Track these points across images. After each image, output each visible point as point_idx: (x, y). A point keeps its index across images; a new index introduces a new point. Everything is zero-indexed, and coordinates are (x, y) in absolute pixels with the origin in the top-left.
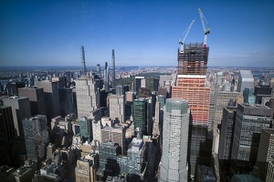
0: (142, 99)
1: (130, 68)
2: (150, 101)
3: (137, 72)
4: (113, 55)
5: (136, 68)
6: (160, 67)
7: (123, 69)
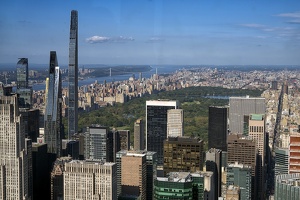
0: (180, 177)
1: (121, 72)
2: (207, 185)
3: (146, 85)
4: (74, 27)
5: (142, 70)
6: (222, 71)
7: (100, 73)
